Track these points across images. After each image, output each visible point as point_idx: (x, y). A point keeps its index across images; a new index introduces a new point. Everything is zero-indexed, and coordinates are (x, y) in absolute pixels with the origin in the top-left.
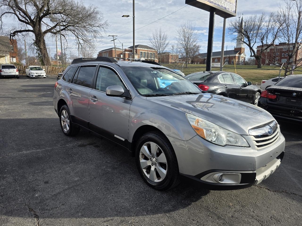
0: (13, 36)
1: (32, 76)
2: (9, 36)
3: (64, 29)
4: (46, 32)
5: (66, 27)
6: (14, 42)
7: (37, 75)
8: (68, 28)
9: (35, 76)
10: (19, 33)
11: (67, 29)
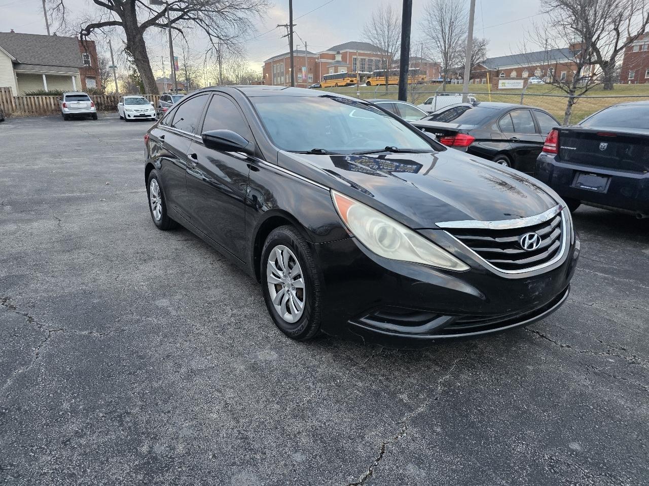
0: (86, 35)
1: (129, 116)
2: (80, 35)
3: (181, 17)
4: (146, 25)
5: (186, 13)
6: (88, 48)
7: (138, 114)
8: (189, 14)
9: (135, 116)
10: (96, 29)
11: (189, 16)
